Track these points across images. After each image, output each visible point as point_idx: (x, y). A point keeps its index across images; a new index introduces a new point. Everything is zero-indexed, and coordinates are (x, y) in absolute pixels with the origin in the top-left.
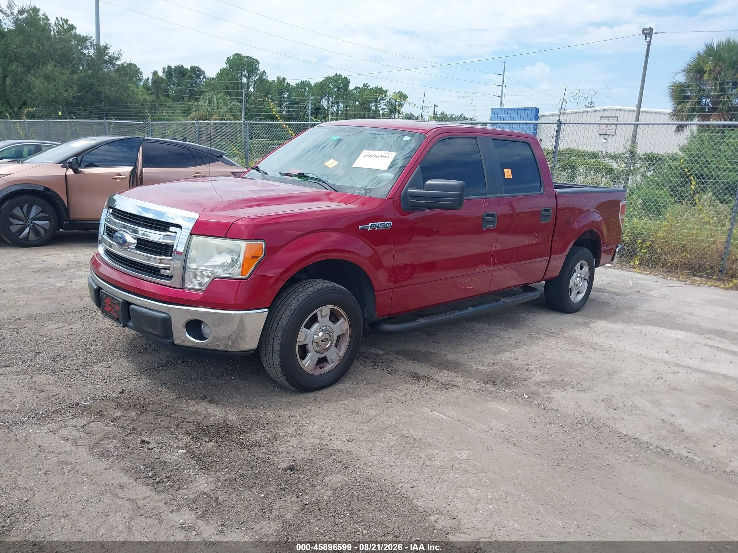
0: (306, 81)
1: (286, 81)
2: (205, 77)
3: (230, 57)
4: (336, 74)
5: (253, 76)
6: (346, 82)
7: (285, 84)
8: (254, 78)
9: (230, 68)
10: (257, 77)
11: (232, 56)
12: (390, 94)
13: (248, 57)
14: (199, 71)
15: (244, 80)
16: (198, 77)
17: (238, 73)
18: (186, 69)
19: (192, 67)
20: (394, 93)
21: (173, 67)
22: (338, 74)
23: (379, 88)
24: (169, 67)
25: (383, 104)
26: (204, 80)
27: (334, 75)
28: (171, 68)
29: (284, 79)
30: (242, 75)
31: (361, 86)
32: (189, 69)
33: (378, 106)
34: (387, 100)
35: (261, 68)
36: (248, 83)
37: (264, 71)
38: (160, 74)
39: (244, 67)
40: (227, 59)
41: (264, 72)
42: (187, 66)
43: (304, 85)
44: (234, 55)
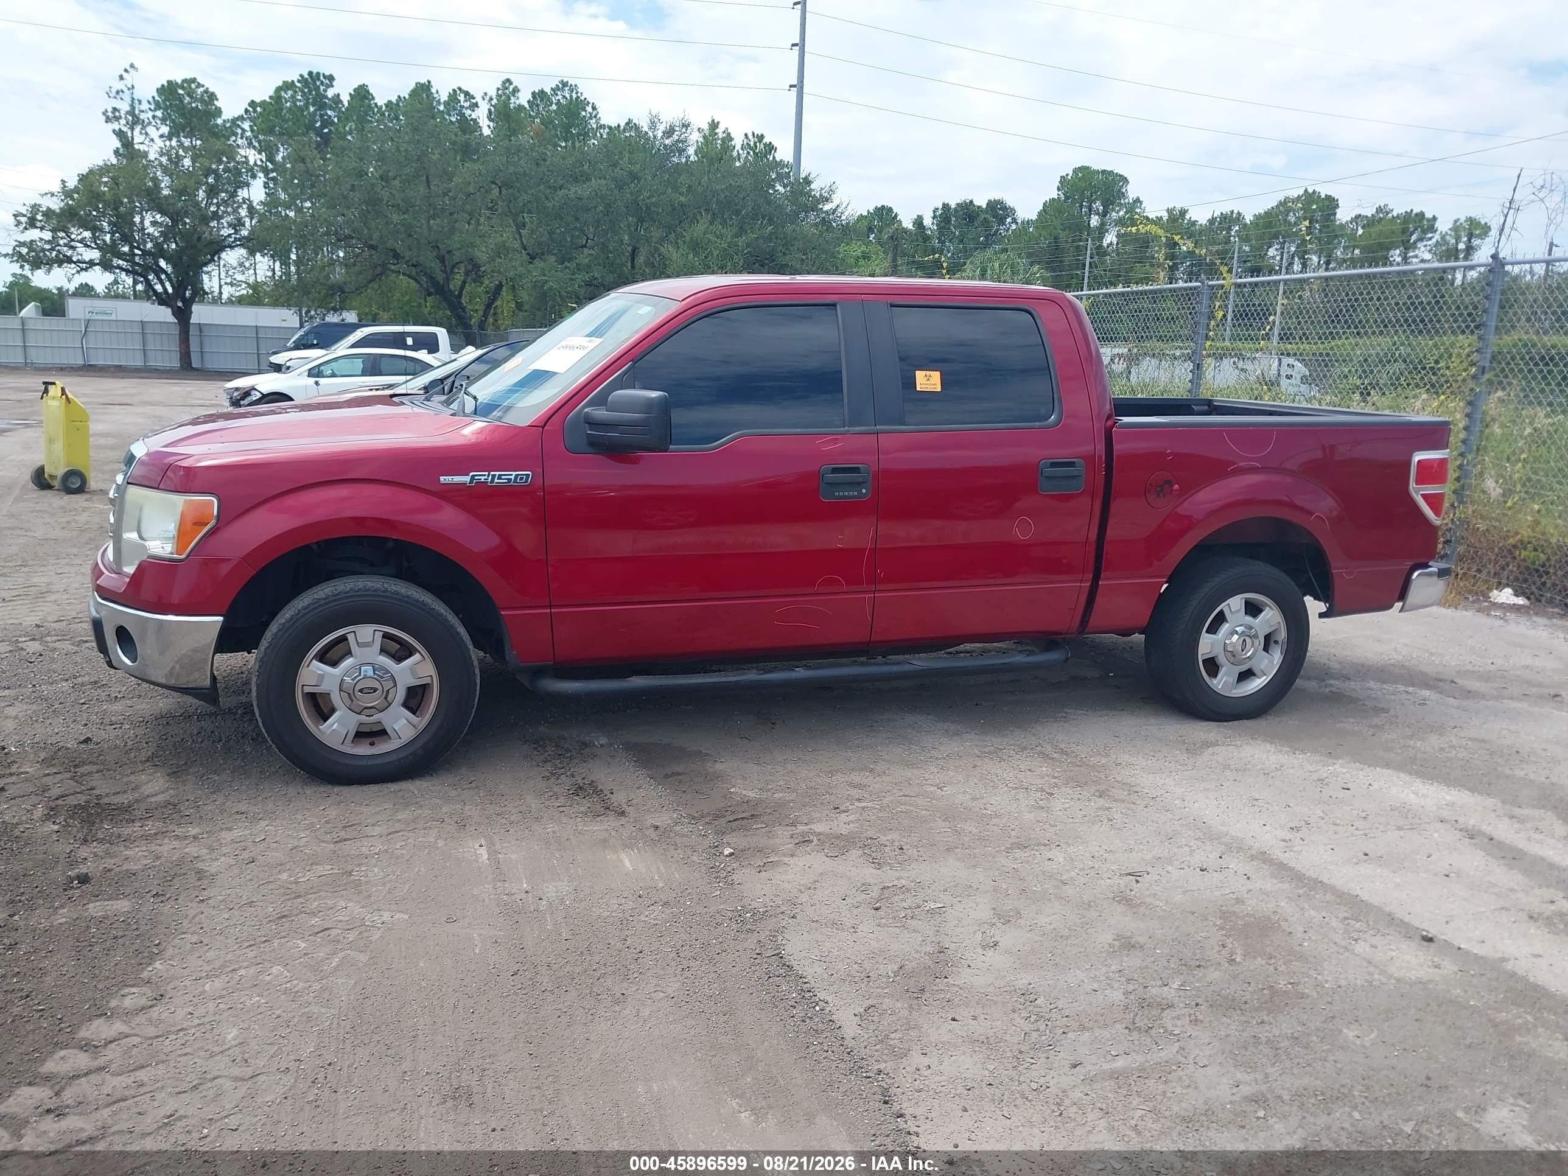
0: (1232, 212)
1: (1187, 217)
2: (1014, 221)
3: (1067, 175)
4: (1306, 190)
5: (1113, 210)
6: (1330, 204)
7: (1186, 222)
8: (1114, 214)
9: (1067, 198)
10: (1121, 213)
11: (1071, 173)
12: (1444, 226)
13: (1104, 172)
14: (1005, 208)
15: (1095, 221)
16: (1001, 221)
17: (1081, 206)
18: (979, 207)
19: (989, 203)
20: (1456, 221)
21: (953, 206)
22: (1310, 191)
23: (1417, 215)
24: (946, 206)
25: (1423, 249)
26: (1014, 226)
27: (1301, 192)
28: (950, 208)
29: (1183, 212)
30: (1090, 210)
31: (1369, 212)
32: (984, 206)
33: (1411, 254)
34: (1434, 240)
35: (1132, 192)
36: (1103, 224)
37: (1138, 198)
38: (928, 221)
39: (1096, 192)
40: (1059, 179)
41: (1138, 201)
42: (981, 202)
43: (1228, 220)
44: (1075, 171)
